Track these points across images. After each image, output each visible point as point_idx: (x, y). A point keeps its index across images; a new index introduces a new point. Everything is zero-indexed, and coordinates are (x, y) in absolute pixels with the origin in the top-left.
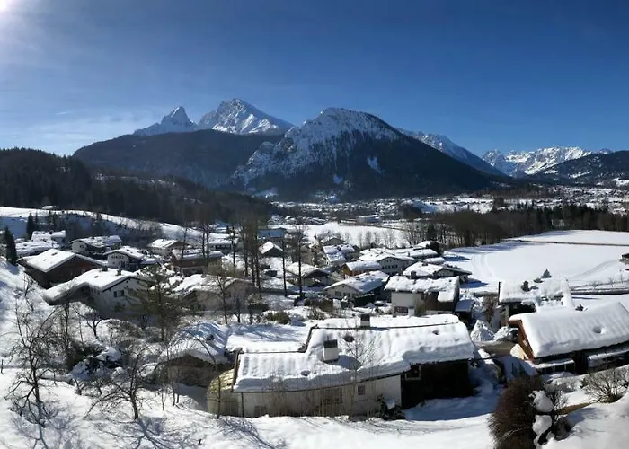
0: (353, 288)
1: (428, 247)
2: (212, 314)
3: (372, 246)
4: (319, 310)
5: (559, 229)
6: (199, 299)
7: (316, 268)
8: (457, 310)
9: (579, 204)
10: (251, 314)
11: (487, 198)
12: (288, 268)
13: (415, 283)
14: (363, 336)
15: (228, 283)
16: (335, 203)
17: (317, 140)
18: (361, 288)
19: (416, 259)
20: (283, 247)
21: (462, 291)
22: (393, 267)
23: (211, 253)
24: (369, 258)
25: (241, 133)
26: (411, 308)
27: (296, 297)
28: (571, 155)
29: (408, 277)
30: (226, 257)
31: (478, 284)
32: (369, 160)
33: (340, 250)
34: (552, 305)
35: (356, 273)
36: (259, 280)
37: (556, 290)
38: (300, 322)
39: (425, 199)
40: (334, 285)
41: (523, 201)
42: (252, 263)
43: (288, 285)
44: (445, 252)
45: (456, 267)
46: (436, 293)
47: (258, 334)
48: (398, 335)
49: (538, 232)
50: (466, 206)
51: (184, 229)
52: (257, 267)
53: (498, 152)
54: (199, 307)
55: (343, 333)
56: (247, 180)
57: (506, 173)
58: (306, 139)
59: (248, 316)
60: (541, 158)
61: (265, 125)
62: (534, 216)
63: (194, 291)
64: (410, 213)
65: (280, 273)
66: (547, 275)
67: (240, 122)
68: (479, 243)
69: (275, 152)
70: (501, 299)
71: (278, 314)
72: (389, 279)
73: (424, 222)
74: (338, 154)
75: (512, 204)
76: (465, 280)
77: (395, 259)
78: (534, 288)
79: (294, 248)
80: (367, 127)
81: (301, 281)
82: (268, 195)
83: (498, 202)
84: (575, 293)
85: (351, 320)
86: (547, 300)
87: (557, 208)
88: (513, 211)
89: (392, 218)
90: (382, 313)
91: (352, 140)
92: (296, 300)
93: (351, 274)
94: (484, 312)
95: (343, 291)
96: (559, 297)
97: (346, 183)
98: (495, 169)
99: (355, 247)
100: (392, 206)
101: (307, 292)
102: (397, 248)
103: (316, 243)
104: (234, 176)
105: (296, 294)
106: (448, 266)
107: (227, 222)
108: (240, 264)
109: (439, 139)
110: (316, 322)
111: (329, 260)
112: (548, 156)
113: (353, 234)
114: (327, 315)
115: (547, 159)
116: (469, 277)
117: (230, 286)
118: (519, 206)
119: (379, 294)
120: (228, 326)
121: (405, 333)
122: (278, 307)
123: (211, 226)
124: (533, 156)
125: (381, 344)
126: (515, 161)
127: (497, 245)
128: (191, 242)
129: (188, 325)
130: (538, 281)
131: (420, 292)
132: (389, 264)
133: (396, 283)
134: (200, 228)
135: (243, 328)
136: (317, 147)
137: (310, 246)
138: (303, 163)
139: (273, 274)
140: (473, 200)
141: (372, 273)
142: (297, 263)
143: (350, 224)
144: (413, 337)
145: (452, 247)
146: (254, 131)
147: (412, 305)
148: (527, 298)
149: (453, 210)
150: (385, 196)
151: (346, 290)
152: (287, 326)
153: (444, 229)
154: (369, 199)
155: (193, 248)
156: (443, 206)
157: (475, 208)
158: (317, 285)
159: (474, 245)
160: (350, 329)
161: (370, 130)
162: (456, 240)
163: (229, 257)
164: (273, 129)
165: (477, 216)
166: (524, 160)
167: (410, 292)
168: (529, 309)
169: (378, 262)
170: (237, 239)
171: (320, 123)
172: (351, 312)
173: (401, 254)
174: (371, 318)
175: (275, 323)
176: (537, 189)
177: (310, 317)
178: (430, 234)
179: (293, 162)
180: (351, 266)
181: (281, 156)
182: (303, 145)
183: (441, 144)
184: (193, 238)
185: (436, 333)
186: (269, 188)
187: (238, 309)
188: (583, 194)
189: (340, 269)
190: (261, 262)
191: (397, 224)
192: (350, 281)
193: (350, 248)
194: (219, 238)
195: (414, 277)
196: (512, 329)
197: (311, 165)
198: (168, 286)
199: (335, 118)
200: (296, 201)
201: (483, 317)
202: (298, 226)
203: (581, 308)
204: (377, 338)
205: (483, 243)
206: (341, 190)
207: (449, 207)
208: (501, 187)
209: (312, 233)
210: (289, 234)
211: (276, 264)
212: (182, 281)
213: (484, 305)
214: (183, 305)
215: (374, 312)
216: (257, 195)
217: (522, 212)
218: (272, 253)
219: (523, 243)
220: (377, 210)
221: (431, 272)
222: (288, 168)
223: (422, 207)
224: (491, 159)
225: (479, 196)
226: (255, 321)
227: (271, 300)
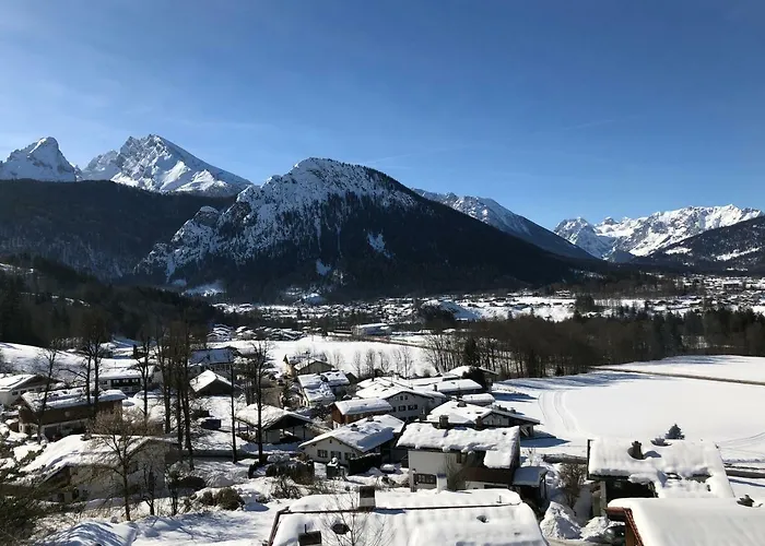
0: (346, 444)
1: (466, 376)
2: (101, 506)
3: (375, 374)
4: (290, 482)
5: (696, 352)
6: (75, 480)
7: (286, 412)
8: (516, 483)
9: (735, 308)
10: (175, 496)
11: (564, 297)
12: (239, 414)
13: (446, 435)
14: (364, 523)
15: (133, 447)
16: (318, 304)
17: (290, 206)
18: (359, 443)
19: (448, 396)
20: (232, 378)
21: (524, 451)
22: (411, 408)
23: (103, 394)
24: (372, 393)
25: (162, 190)
26: (441, 476)
27: (252, 462)
28: (719, 220)
29: (435, 425)
30: (130, 400)
31: (550, 440)
32: (370, 237)
33: (326, 380)
34: (688, 490)
35: (351, 418)
36: (190, 437)
37: (696, 464)
38: (259, 503)
39: (461, 299)
40: (316, 439)
41: (627, 303)
42: (179, 409)
43: (240, 442)
44: (495, 386)
45: (514, 411)
46: (481, 454)
47: (185, 531)
48: (420, 521)
49: (658, 357)
50: (527, 311)
51: (48, 354)
52: (187, 415)
53: (583, 221)
54: (75, 496)
55: (331, 518)
56: (171, 268)
57: (596, 255)
58: (272, 205)
59: (168, 501)
60: (660, 228)
61: (205, 181)
62: (648, 327)
63: (67, 467)
64: (435, 320)
65: (227, 423)
66: (675, 433)
67: (160, 173)
68: (551, 371)
69: (221, 224)
70: (592, 469)
71: (221, 493)
72: (404, 429)
73: (458, 334)
74: (323, 227)
75: (609, 307)
76: (529, 434)
77: (413, 394)
78: (653, 454)
79: (251, 380)
80: (367, 188)
81: (261, 435)
82: (209, 291)
83: (584, 303)
84: (735, 473)
85: (342, 496)
86: (678, 478)
87: (690, 314)
88: (611, 319)
89: (407, 328)
90: (393, 484)
91: (344, 206)
92: (253, 468)
93: (343, 420)
94: (562, 489)
95: (330, 448)
96: (701, 476)
97: (335, 273)
98: (577, 249)
99: (349, 376)
100: (407, 309)
101: (272, 453)
102: (417, 377)
103: (286, 369)
104: (148, 261)
105: (253, 457)
106: (500, 408)
107: (133, 338)
108: (157, 412)
109: (481, 203)
110: (286, 502)
111: (309, 397)
112: (673, 224)
113: (347, 354)
114: (303, 490)
115: (671, 229)
116: (535, 428)
117: (136, 450)
118: (622, 310)
119: (389, 452)
120: (132, 524)
121: (433, 519)
122: (222, 481)
123: (104, 345)
124: (646, 225)
125: (393, 535)
126: (613, 234)
127: (581, 376)
128: (63, 376)
129: (52, 532)
130: (659, 443)
131: (455, 450)
132: (404, 403)
133: (416, 434)
134: (83, 350)
135: (159, 523)
136: (289, 217)
137: (277, 376)
138: (267, 242)
139: (215, 425)
140: (539, 300)
141: (376, 418)
142: (255, 406)
143: (341, 339)
144: (446, 525)
145: (505, 376)
146: (186, 188)
147: (442, 472)
148: (640, 471)
149: (506, 316)
150: (397, 294)
151: (335, 447)
152: (237, 514)
153: (493, 346)
154: (371, 299)
155: (68, 387)
156: (489, 309)
157: (543, 313)
158: (288, 440)
159: (543, 375)
160: (341, 512)
161: (371, 192)
162: (512, 366)
163: (136, 401)
164: (219, 187)
165: (547, 326)
166: (628, 233)
167: (439, 450)
168: (644, 490)
169: (387, 399)
170: (151, 368)
171: (294, 182)
172: (344, 484)
173: (423, 388)
174: (377, 493)
175: (215, 510)
176: (654, 281)
177: (276, 495)
178: (470, 355)
179: (251, 239)
180: (343, 407)
181: (231, 230)
182: (266, 213)
183: (485, 212)
184: (68, 369)
185: (483, 519)
186: (210, 281)
187: (151, 491)
188: (744, 288)
189: (326, 411)
190: (193, 405)
191: (416, 338)
192: (341, 432)
193: (342, 377)
194: (118, 366)
195: (445, 424)
196: (612, 524)
197: (281, 245)
198: (10, 463)
199: (318, 174)
200: (254, 301)
201: (560, 498)
202: (257, 343)
203: (748, 502)
204: (386, 528)
205: (559, 373)
206: (329, 285)
207: (501, 311)
208: (588, 279)
209: (280, 353)
210: (243, 356)
211: (220, 407)
212: (40, 452)
213: (562, 477)
214: (41, 496)
215: (381, 483)
216: (190, 292)
217: (627, 321)
218: (214, 390)
219: (629, 375)
220: (384, 315)
221: (473, 418)
222: (243, 248)
223: (455, 311)
224: (571, 232)
225: (550, 293)
226: (181, 509)
227: (211, 469)
